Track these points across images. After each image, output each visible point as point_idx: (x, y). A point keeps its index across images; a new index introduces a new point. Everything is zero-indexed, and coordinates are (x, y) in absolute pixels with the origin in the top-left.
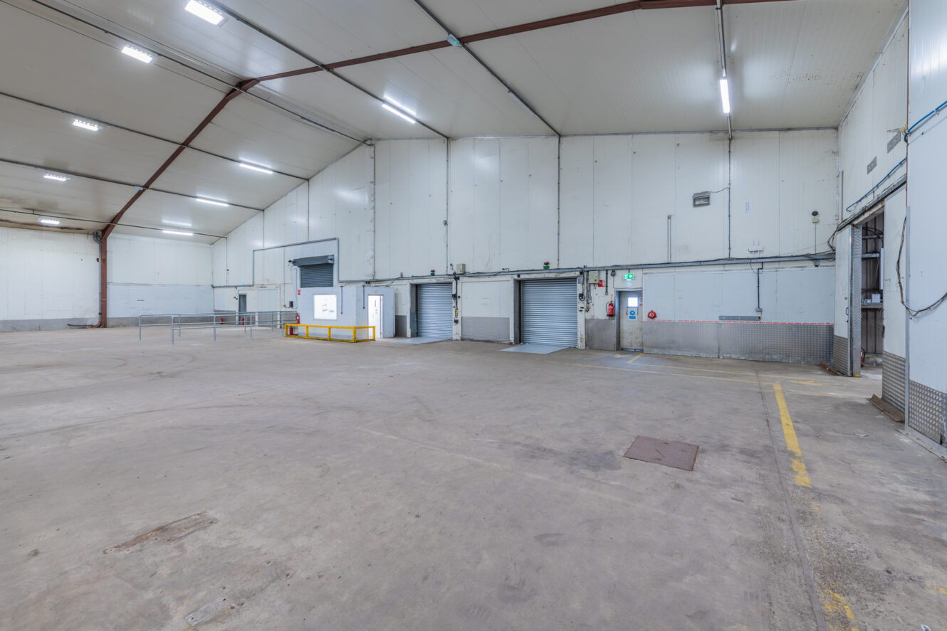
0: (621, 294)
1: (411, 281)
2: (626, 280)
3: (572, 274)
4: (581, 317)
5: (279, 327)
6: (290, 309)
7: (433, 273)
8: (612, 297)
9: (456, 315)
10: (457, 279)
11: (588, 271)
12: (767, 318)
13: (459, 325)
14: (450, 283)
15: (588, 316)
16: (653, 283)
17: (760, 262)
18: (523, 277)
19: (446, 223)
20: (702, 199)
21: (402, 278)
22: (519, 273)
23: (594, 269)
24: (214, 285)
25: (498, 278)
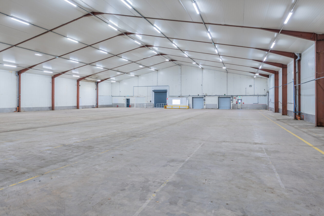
0: (238, 100)
1: (192, 97)
2: (239, 98)
3: (230, 96)
4: (231, 104)
5: (145, 107)
6: (151, 103)
7: (198, 95)
8: (237, 100)
9: (205, 104)
10: (205, 96)
11: (233, 96)
12: (259, 103)
13: (205, 106)
14: (203, 97)
15: (233, 103)
16: (243, 98)
17: (258, 96)
18: (220, 96)
19: (202, 85)
20: (251, 86)
21: (189, 96)
22: (219, 96)
23: (234, 96)
24: (112, 96)
25: (215, 96)
